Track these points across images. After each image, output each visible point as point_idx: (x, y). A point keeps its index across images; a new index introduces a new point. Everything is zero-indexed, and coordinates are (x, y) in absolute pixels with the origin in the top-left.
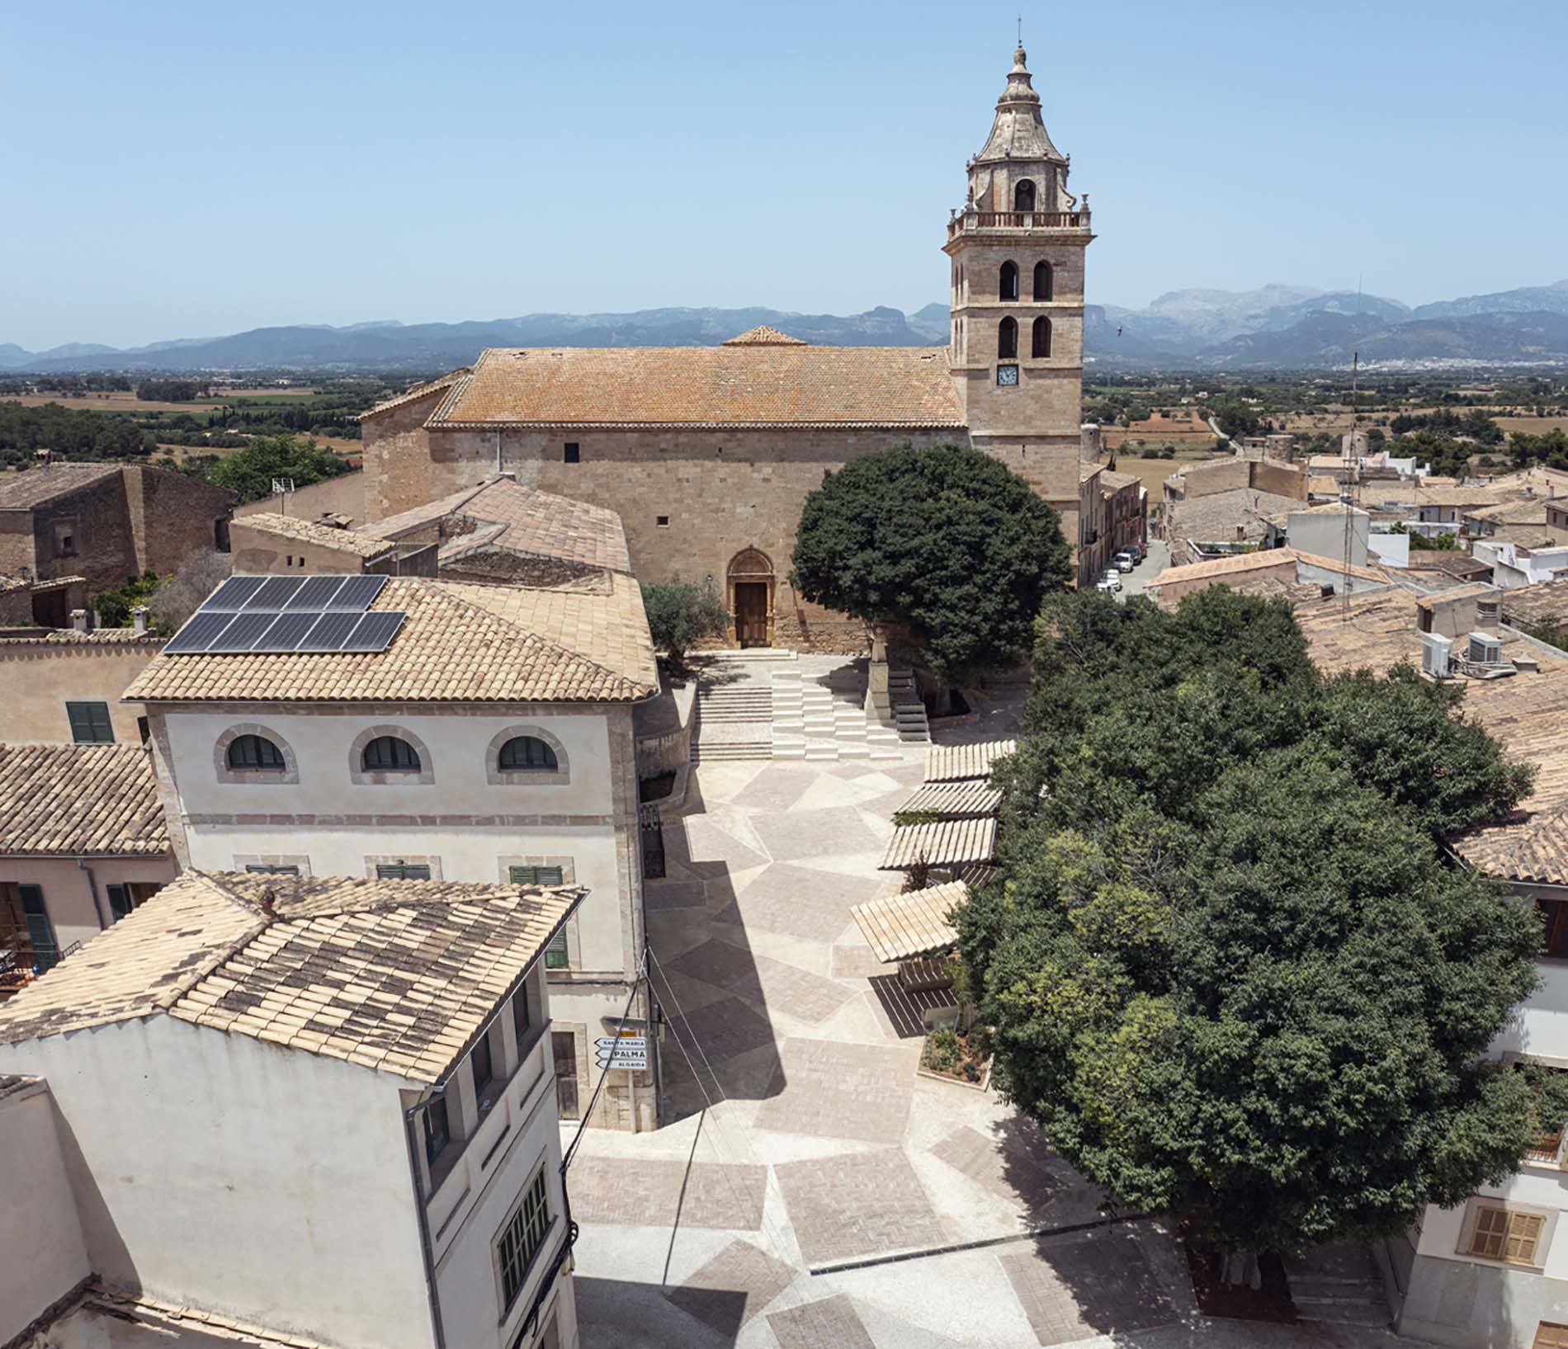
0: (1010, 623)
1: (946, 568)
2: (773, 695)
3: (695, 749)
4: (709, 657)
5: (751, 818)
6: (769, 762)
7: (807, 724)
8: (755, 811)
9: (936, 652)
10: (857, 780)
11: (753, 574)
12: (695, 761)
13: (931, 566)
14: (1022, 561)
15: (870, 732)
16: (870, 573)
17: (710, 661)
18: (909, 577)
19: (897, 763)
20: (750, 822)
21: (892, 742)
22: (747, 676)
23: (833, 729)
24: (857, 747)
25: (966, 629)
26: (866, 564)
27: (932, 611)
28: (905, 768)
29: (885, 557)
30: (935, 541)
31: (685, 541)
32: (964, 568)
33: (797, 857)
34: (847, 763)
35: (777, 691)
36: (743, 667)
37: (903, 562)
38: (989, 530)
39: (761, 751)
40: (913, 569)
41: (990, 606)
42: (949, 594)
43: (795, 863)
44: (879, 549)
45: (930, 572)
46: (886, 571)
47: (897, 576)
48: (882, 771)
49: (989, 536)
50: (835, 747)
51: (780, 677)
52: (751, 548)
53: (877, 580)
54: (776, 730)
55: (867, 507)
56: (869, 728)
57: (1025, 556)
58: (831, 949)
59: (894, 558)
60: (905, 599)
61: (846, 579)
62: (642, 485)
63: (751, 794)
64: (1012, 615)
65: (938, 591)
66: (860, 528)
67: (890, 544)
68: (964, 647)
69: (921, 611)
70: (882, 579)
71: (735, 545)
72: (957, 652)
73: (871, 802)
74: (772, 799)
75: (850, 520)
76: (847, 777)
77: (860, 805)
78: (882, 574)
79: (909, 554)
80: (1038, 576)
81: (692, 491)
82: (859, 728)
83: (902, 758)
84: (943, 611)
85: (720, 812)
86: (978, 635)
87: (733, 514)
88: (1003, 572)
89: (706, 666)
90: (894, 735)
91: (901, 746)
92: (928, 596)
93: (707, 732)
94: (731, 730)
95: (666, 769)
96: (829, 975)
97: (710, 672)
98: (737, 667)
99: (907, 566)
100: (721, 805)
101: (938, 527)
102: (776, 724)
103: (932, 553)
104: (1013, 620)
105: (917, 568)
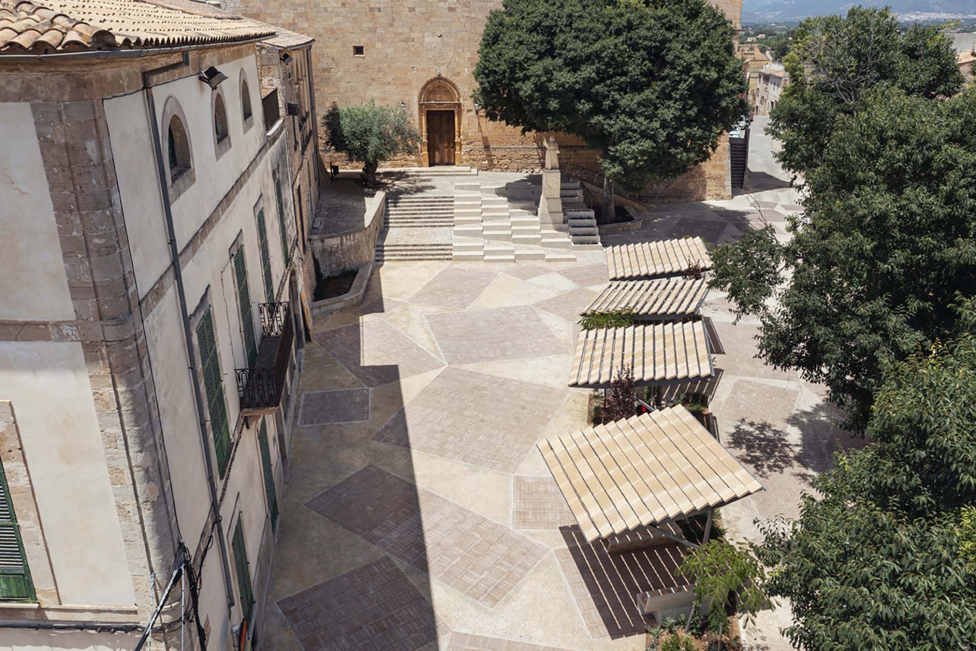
0: (688, 130)
1: (625, 74)
2: (455, 203)
3: (380, 250)
4: (400, 172)
5: (428, 317)
6: (449, 262)
7: (485, 228)
8: (432, 310)
9: (614, 159)
10: (533, 280)
11: (440, 102)
12: (379, 261)
13: (611, 71)
14: (701, 66)
15: (544, 236)
16: (550, 80)
17: (401, 176)
18: (590, 82)
19: (571, 265)
20: (426, 322)
21: (565, 245)
22: (433, 188)
23: (510, 232)
24: (532, 249)
25: (644, 135)
26: (547, 72)
27: (611, 119)
28: (580, 269)
29: (566, 64)
30: (616, 45)
31: (380, 70)
32: (643, 74)
33: (473, 360)
34: (524, 264)
35: (459, 199)
36: (430, 180)
37: (583, 67)
38: (670, 35)
39: (441, 252)
40: (593, 75)
41: (668, 113)
42: (629, 100)
43: (470, 367)
44: (560, 55)
45: (610, 77)
46: (566, 77)
47: (577, 82)
48: (558, 272)
49: (670, 41)
50: (512, 248)
51: (462, 188)
52: (439, 78)
53: (557, 86)
54: (456, 233)
55: (547, 16)
56: (542, 232)
57: (705, 62)
58: (512, 481)
59: (574, 64)
60: (584, 106)
61: (526, 88)
62: (338, 15)
63: (431, 294)
64: (690, 122)
65: (618, 97)
66: (540, 38)
67: (570, 50)
68: (642, 153)
69: (601, 118)
70: (563, 85)
71: (424, 74)
72: (635, 158)
73: (549, 301)
74: (450, 298)
75: (530, 31)
76: (524, 277)
77: (537, 305)
78: (563, 80)
79: (589, 59)
80: (716, 83)
81: (385, 21)
82: (534, 232)
83: (575, 260)
84: (622, 117)
85: (396, 310)
86: (655, 142)
87: (422, 43)
88: (684, 77)
89: (397, 180)
90: (566, 238)
91: (574, 248)
92: (607, 103)
93: (395, 235)
94: (415, 233)
95: (348, 267)
96: (509, 522)
97: (401, 184)
98: (425, 180)
99: (588, 71)
100: (399, 303)
101: (618, 32)
102: (455, 228)
103: (612, 58)
104: (690, 127)
105: (598, 73)
